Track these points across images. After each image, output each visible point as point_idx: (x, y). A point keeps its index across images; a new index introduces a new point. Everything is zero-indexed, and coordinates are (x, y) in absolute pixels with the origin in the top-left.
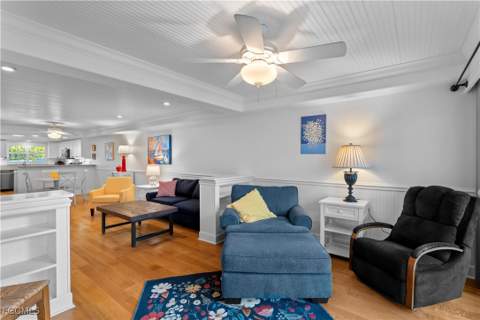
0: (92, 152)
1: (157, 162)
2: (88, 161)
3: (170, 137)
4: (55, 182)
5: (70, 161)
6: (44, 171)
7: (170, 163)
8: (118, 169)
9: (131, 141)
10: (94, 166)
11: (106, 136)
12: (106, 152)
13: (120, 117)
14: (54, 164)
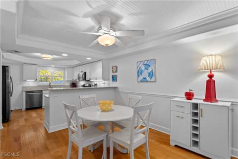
0: (112, 74)
8: (190, 96)
10: (115, 88)
14: (69, 85)
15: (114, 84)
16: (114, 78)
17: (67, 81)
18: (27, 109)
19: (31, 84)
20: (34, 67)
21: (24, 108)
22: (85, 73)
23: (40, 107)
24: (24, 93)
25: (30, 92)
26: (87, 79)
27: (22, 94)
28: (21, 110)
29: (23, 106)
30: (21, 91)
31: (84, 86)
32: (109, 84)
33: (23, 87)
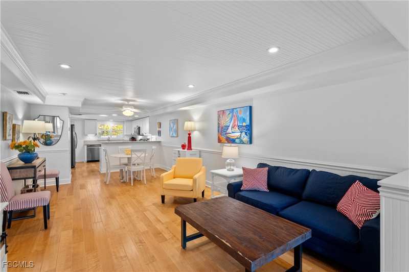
0: (158, 129)
1: (231, 141)
2: (153, 138)
3: (251, 107)
4: (129, 159)
5: (140, 137)
6: (120, 147)
7: (251, 142)
8: (183, 147)
9: (196, 117)
10: (159, 142)
11: (171, 113)
12: (171, 129)
13: (191, 86)
14: (129, 139)
15: (159, 139)
16: (159, 133)
17: (126, 135)
18: (88, 162)
19: (91, 138)
20: (93, 122)
21: (86, 160)
22: (139, 128)
23: (98, 161)
24: (86, 147)
25: (91, 146)
26: (141, 134)
27: (84, 147)
28: (83, 162)
29: (85, 159)
30: (83, 145)
31: (141, 140)
32: (156, 139)
33: (85, 142)
